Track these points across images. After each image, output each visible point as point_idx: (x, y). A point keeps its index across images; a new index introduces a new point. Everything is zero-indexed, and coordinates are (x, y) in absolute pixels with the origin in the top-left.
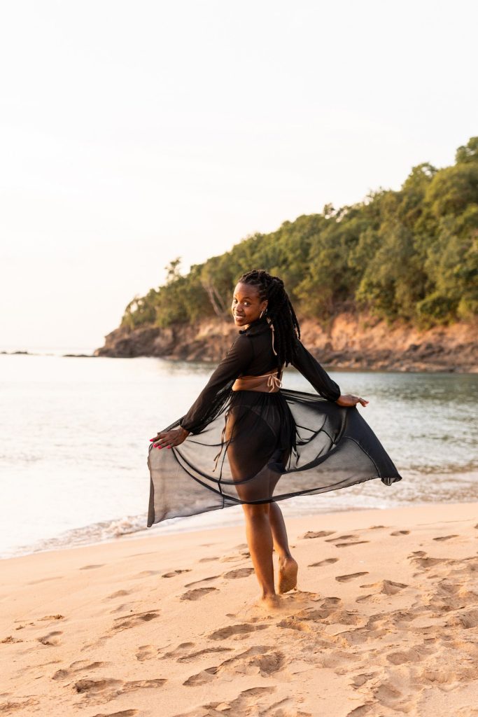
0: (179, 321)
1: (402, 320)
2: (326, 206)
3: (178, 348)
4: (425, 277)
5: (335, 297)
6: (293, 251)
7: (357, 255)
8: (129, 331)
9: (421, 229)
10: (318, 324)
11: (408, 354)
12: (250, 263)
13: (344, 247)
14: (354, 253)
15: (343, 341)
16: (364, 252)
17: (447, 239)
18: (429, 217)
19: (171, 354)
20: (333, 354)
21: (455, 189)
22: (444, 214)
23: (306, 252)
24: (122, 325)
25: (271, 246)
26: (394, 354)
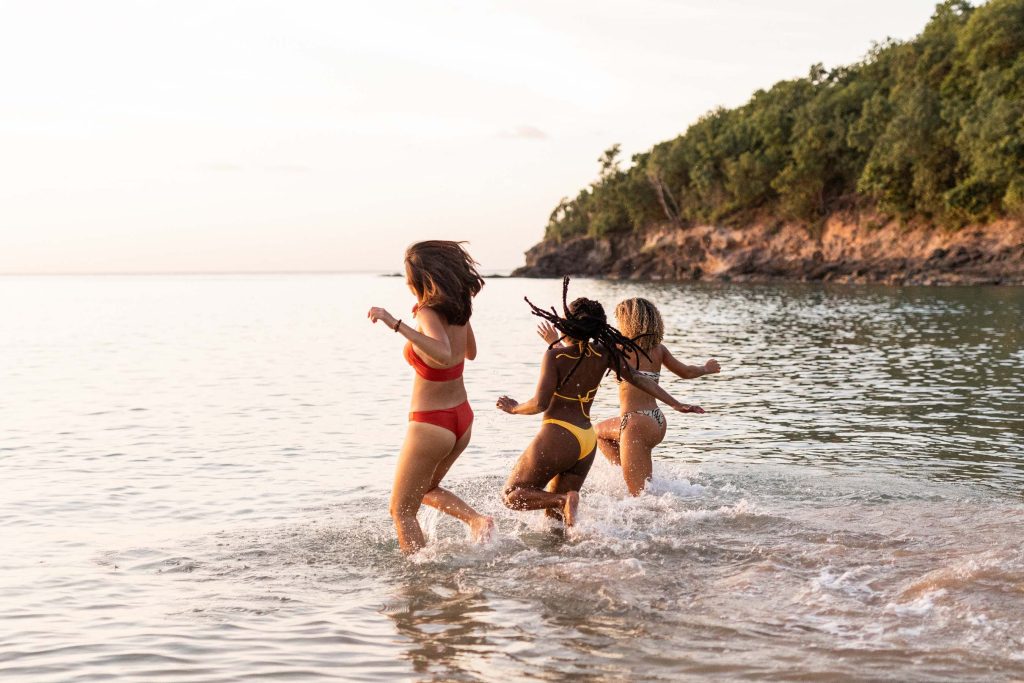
0: (619, 229)
1: (920, 218)
2: (813, 67)
3: (618, 264)
4: (955, 157)
5: (826, 191)
6: (769, 130)
7: (860, 131)
8: (556, 244)
9: (951, 90)
10: (804, 227)
11: (932, 262)
12: (713, 148)
13: (839, 120)
14: (856, 129)
15: (839, 249)
16: (870, 126)
17: (990, 103)
18: (963, 72)
19: (609, 272)
20: (824, 267)
21: (1001, 30)
22: (984, 67)
23: (787, 130)
24: (546, 237)
25: (741, 123)
26: (912, 264)
